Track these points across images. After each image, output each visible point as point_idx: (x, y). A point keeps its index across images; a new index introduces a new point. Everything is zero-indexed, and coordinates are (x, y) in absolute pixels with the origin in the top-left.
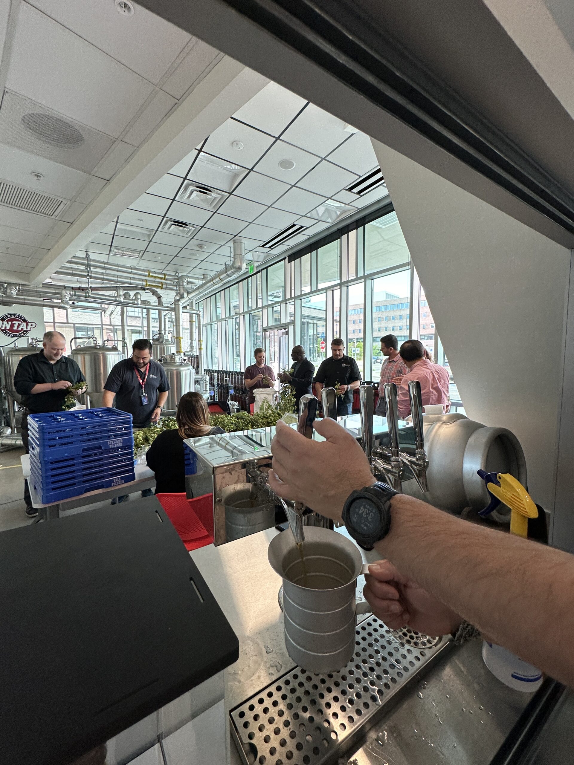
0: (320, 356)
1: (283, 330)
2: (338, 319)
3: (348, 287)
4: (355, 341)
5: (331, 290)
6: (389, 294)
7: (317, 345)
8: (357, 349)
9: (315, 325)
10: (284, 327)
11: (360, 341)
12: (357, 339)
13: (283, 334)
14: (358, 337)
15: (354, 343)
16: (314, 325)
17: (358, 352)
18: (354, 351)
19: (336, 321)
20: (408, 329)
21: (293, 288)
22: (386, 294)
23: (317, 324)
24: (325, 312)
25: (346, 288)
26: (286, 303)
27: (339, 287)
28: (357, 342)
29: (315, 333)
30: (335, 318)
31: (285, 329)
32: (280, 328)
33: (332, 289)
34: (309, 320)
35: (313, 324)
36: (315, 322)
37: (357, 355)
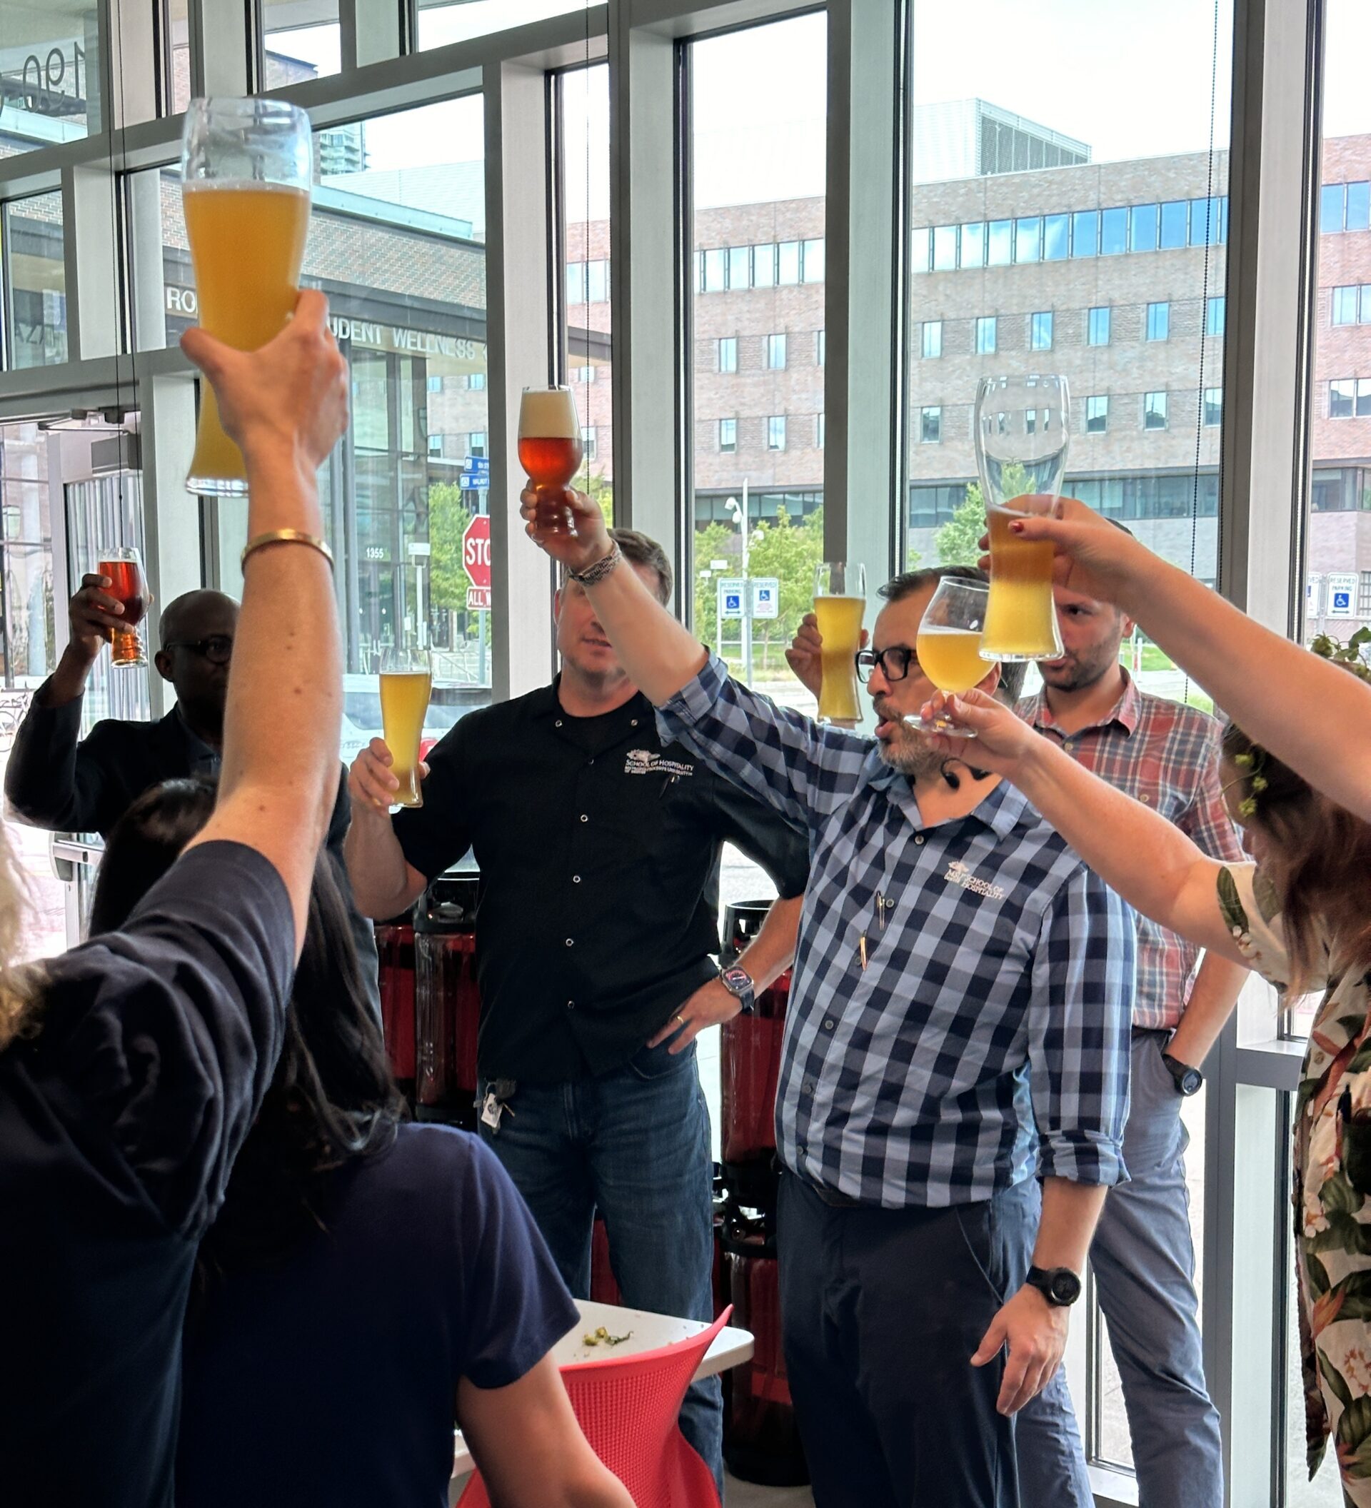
0: (456, 637)
1: (98, 422)
2: (602, 323)
3: (682, 44)
4: (741, 517)
5: (529, 69)
6: (1006, 130)
7: (422, 549)
8: (760, 583)
9: (406, 367)
10: (109, 399)
11: (780, 511)
12: (757, 496)
13: (102, 455)
14: (764, 479)
15: (735, 528)
16: (393, 372)
17: (769, 610)
18: (733, 601)
19: (585, 342)
20: (1210, 420)
21: (179, 32)
22: (987, 125)
23: (419, 363)
24: (480, 260)
25: (668, 51)
26: (122, 174)
27: (599, 45)
28: (753, 522)
29: (407, 442)
30: (574, 320)
31: (114, 414)
32: (74, 402)
33: (538, 57)
34: (352, 328)
35: (392, 359)
36: (405, 341)
37: (756, 635)
